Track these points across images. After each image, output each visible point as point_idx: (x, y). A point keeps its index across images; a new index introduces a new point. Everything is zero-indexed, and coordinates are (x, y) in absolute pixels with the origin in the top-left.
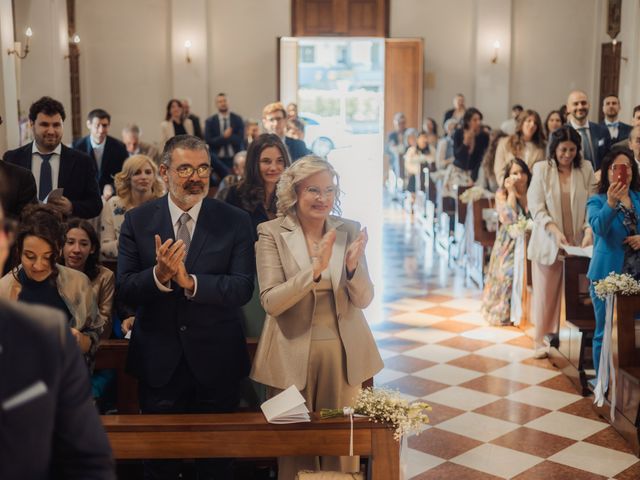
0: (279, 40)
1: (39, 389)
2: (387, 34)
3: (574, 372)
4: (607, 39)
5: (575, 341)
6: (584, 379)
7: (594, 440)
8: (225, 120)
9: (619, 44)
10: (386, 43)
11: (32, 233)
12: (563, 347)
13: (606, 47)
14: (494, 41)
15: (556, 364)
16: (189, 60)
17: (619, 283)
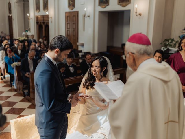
3: (9, 83)
4: (9, 15)
5: (9, 77)
6: (11, 84)
7: (15, 95)
9: (12, 16)
12: (6, 79)
13: (9, 16)
15: (5, 82)
17: (16, 64)
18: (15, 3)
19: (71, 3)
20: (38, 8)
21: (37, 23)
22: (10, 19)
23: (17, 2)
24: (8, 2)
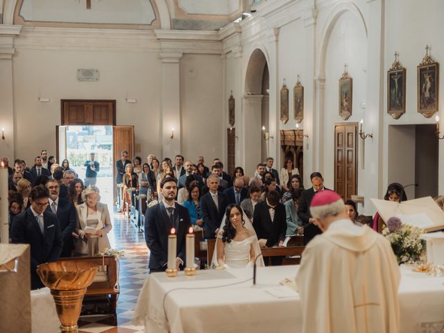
0: (57, 127)
1: (53, 225)
2: (114, 124)
4: (228, 126)
8: (39, 170)
9: (234, 129)
10: (114, 128)
11: (15, 201)
13: (228, 131)
14: (172, 127)
16: (3, 138)
18: (242, 99)
19: (345, 104)
20: (284, 113)
21: (284, 147)
22: (231, 137)
23: (246, 98)
24: (228, 98)
